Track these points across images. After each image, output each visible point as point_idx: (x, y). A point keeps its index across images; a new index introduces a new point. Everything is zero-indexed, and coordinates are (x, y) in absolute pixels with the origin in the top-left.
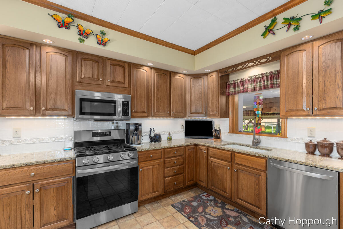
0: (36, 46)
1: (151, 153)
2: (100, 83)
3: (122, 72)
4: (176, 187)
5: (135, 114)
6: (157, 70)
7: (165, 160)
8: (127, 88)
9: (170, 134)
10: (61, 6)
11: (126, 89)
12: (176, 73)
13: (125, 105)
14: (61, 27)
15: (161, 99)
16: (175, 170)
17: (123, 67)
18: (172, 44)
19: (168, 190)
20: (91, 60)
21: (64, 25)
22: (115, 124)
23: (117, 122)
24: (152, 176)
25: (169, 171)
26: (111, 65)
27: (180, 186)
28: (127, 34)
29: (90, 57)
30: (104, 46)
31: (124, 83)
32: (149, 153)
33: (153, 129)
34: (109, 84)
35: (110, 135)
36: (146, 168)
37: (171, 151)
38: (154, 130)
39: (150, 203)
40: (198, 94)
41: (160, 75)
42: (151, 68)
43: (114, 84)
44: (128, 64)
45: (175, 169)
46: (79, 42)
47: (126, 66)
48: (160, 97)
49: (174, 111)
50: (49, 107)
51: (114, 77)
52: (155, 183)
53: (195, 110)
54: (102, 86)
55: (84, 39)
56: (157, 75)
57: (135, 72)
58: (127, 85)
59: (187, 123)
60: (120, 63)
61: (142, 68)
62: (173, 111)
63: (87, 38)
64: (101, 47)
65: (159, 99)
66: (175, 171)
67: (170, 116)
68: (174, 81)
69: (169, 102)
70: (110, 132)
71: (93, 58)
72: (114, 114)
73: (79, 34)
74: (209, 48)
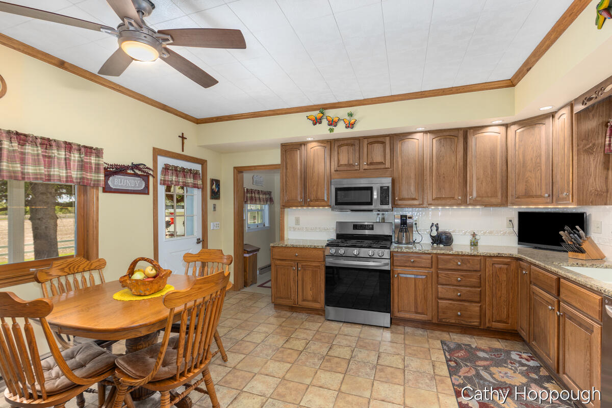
0: (304, 145)
1: (412, 256)
2: (357, 168)
3: (382, 149)
4: (463, 321)
5: (400, 202)
6: (438, 133)
7: (439, 272)
8: (388, 168)
9: (474, 235)
10: (315, 105)
11: (387, 170)
12: (478, 129)
13: (384, 191)
14: (315, 124)
15: (444, 177)
16: (460, 292)
17: (383, 143)
18: (453, 87)
19: (444, 319)
20: (347, 145)
21: (317, 121)
22: (380, 216)
23: (383, 213)
24: (413, 289)
25: (447, 291)
26: (368, 145)
27: (470, 322)
28: (379, 103)
29: (346, 142)
30: (352, 128)
31: (385, 164)
32: (410, 257)
33: (437, 224)
34: (366, 167)
35: (372, 229)
36: (404, 276)
37: (450, 259)
38: (439, 226)
39: (414, 327)
40: (532, 159)
41: (442, 141)
42: (426, 132)
43: (372, 167)
44: (390, 138)
45: (458, 291)
46: (329, 133)
47: (387, 140)
48: (443, 174)
49: (475, 195)
50: (312, 199)
51: (372, 158)
52: (419, 300)
53: (525, 190)
54: (358, 171)
55: (333, 127)
56: (436, 141)
57: (399, 145)
58: (388, 165)
59: (522, 216)
60: (379, 139)
61: (410, 137)
62: (471, 195)
63: (335, 126)
64: (349, 130)
65: (442, 177)
66: (459, 294)
67: (464, 202)
68: (473, 144)
69: (461, 181)
70: (373, 225)
71: (349, 142)
72: (370, 203)
73: (329, 125)
74: (530, 68)
